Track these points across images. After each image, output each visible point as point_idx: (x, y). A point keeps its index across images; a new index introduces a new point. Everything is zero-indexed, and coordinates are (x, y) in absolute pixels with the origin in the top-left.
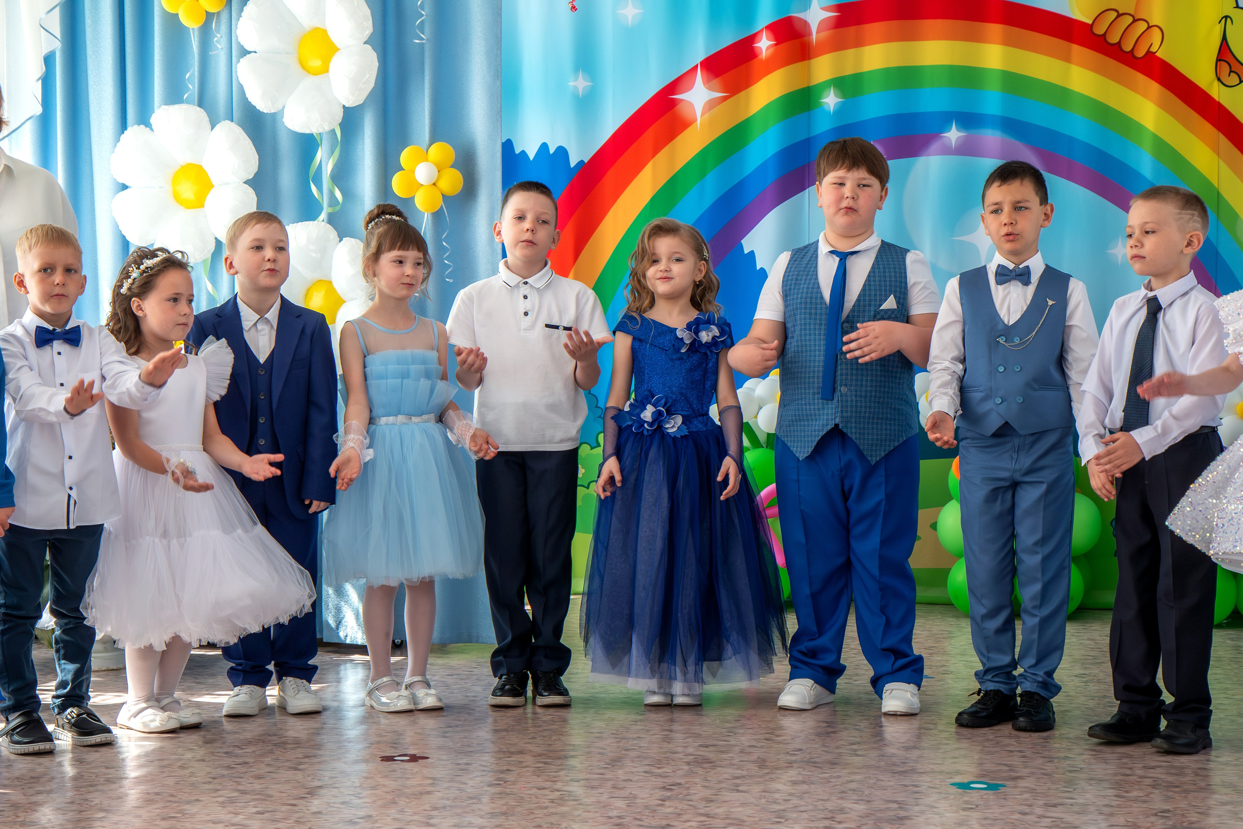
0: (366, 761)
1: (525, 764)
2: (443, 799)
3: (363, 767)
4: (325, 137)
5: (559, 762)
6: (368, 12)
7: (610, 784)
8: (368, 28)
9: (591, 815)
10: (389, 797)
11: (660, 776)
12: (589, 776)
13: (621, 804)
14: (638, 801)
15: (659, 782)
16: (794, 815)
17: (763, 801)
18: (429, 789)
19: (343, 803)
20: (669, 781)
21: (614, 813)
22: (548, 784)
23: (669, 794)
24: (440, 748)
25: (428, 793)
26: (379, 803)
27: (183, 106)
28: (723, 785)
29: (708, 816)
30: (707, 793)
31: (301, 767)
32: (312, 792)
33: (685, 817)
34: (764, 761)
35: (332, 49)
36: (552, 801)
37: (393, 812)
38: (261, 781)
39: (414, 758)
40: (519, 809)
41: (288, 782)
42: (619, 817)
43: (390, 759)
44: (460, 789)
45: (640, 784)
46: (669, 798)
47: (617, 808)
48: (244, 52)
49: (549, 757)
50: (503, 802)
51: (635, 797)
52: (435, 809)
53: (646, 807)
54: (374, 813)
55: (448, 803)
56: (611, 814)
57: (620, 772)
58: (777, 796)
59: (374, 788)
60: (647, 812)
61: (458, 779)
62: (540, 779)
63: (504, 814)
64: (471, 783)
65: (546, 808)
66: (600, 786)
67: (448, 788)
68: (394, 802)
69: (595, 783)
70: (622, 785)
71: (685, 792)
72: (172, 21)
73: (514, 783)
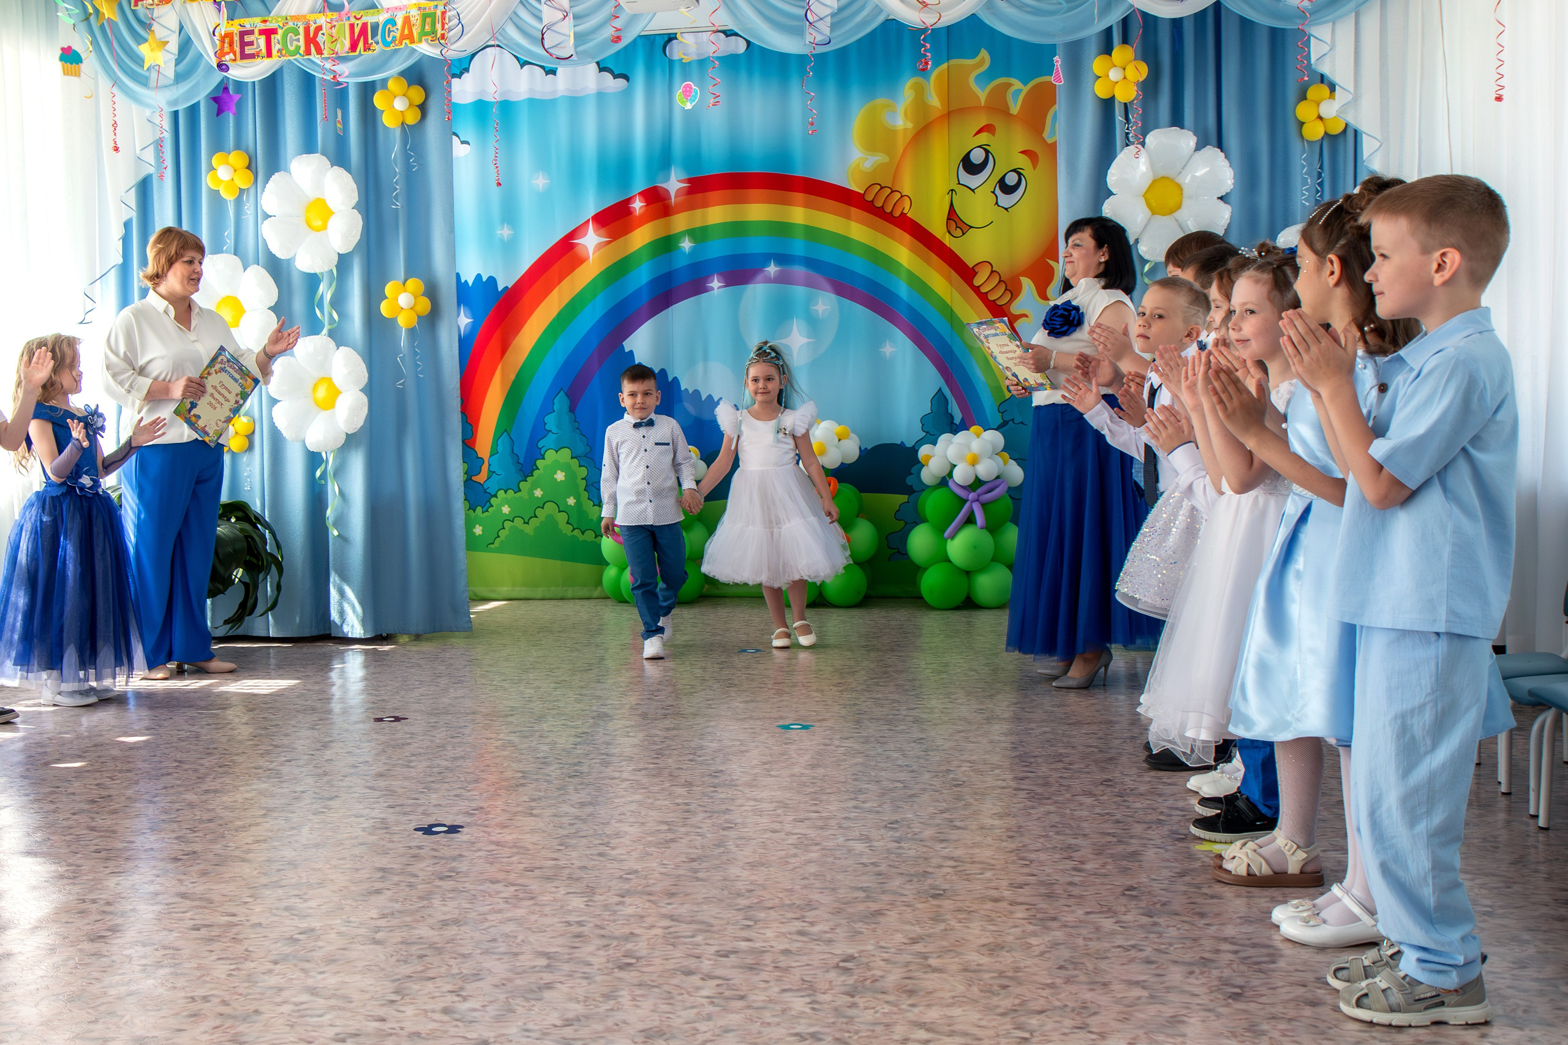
0: (363, 722)
1: (476, 721)
2: (419, 748)
3: (361, 726)
4: (325, 275)
5: (501, 719)
6: (355, 186)
7: (537, 734)
8: (355, 198)
9: (525, 757)
10: (381, 747)
11: (573, 727)
12: (522, 729)
13: (545, 748)
14: (558, 746)
15: (573, 732)
16: (668, 752)
17: (646, 743)
18: (409, 741)
19: (348, 753)
20: (580, 731)
21: (541, 755)
22: (494, 736)
23: (579, 740)
24: (415, 711)
25: (409, 744)
26: (373, 752)
27: (224, 255)
28: (617, 733)
29: (607, 755)
30: (607, 738)
31: (317, 727)
32: (325, 746)
33: (591, 756)
34: (647, 714)
35: (328, 213)
36: (497, 747)
37: (383, 758)
38: (288, 738)
39: (397, 719)
40: (474, 754)
41: (308, 738)
42: (545, 758)
43: (380, 720)
44: (432, 741)
45: (559, 734)
46: (580, 743)
47: (543, 751)
48: (267, 216)
49: (494, 716)
50: (461, 749)
51: (556, 743)
52: (414, 755)
53: (564, 750)
54: (370, 760)
55: (422, 750)
56: (539, 756)
57: (545, 725)
58: (656, 739)
59: (369, 741)
60: (564, 754)
61: (429, 733)
62: (488, 732)
63: (462, 757)
64: (438, 736)
65: (492, 752)
66: (531, 736)
67: (422, 740)
68: (384, 751)
69: (527, 734)
70: (546, 734)
71: (591, 738)
72: (215, 195)
73: (470, 735)
